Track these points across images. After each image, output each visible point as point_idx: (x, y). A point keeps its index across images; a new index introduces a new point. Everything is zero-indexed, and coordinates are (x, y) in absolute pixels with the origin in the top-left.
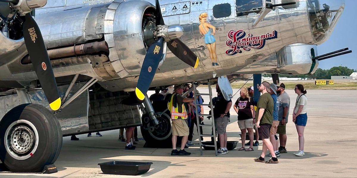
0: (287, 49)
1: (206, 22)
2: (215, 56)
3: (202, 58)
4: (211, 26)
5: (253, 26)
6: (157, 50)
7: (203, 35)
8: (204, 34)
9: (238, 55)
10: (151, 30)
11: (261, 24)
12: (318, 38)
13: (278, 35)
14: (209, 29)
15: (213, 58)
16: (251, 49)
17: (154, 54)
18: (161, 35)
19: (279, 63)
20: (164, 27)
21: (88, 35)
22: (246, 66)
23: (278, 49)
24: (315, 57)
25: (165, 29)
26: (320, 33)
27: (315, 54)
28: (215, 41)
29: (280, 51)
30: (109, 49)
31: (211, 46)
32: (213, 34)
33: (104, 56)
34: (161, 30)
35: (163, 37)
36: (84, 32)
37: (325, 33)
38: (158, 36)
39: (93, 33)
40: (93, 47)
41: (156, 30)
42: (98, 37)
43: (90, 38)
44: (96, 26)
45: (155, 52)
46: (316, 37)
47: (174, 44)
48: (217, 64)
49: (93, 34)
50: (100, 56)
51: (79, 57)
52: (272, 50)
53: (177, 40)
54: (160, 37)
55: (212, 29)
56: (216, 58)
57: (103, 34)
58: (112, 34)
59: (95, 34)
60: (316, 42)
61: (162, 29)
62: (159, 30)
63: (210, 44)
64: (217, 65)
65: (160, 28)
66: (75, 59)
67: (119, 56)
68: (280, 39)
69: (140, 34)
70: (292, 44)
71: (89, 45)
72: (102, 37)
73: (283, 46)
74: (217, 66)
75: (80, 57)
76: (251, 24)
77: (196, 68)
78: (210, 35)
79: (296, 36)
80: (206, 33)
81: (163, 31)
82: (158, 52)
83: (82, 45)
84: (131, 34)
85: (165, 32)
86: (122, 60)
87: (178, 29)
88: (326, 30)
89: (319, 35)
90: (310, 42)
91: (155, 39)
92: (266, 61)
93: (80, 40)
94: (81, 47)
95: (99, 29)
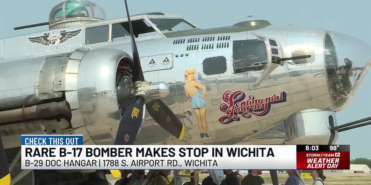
0: (298, 116)
1: (193, 80)
2: (205, 125)
3: (188, 127)
4: (200, 86)
5: (255, 85)
6: (135, 112)
7: (189, 98)
8: (191, 95)
9: (235, 123)
10: (126, 87)
11: (265, 83)
12: (338, 103)
13: (288, 98)
14: (197, 89)
15: (202, 127)
16: (252, 115)
17: (132, 118)
18: (140, 94)
19: (287, 134)
20: (144, 84)
21: (43, 94)
22: (245, 138)
23: (286, 116)
24: (335, 126)
25: (145, 86)
26: (341, 96)
27: (334, 123)
28: (205, 105)
29: (288, 119)
30: (72, 112)
31: (200, 112)
32: (202, 96)
33: (64, 121)
34: (140, 87)
35: (142, 97)
36: (37, 89)
37: (347, 96)
38: (136, 95)
39: (50, 90)
40: (49, 109)
41: (132, 88)
42: (57, 95)
43: (45, 97)
44: (53, 81)
45: (133, 115)
46: (336, 102)
47: (156, 107)
48: (207, 134)
49: (49, 92)
50: (59, 121)
51: (28, 123)
52: (279, 118)
53: (159, 101)
54: (139, 97)
55: (202, 90)
56: (207, 127)
57: (64, 92)
58: (76, 91)
59: (52, 92)
60: (335, 108)
61: (142, 86)
62: (137, 88)
63: (199, 109)
64: (207, 136)
65: (139, 85)
66: (23, 126)
67: (85, 121)
68: (290, 103)
69: (113, 92)
70: (306, 109)
71: (44, 106)
72: (62, 95)
73: (293, 112)
74: (208, 138)
75: (30, 123)
76: (252, 83)
77: (181, 139)
78: (200, 97)
79: (310, 99)
80: (194, 94)
81: (143, 89)
82: (136, 115)
83: (33, 106)
84: (102, 92)
85: (145, 90)
86: (88, 127)
87: (162, 87)
88: (348, 93)
89: (340, 98)
90: (327, 107)
91: (132, 99)
92: (271, 132)
93: (31, 100)
94: (34, 109)
95: (57, 85)
